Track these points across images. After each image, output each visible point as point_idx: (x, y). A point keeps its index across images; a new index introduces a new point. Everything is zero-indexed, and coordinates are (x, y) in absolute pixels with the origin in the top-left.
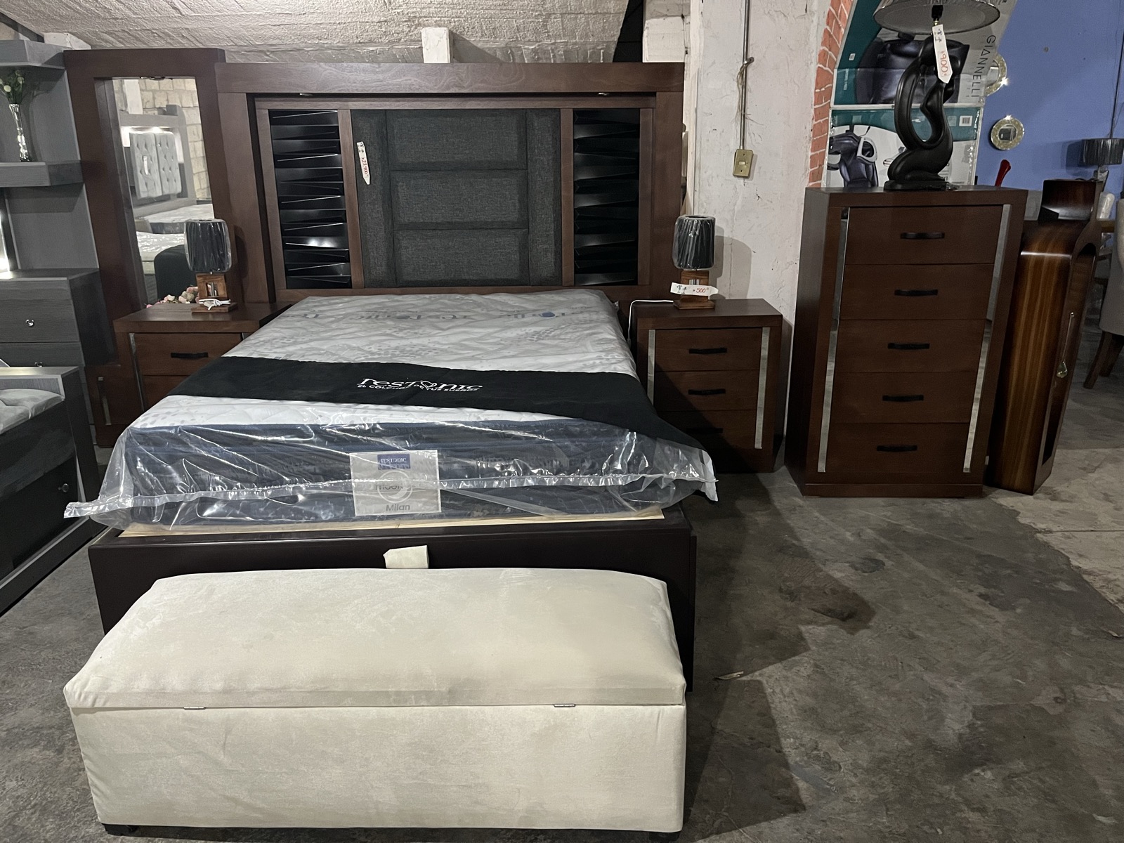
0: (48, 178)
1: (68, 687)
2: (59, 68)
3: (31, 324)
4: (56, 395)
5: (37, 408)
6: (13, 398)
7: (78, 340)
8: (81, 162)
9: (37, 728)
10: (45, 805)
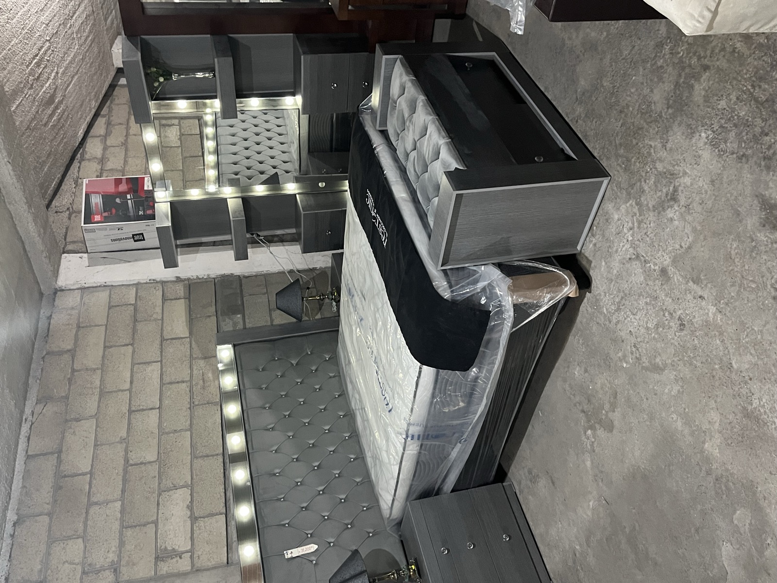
0: (226, 58)
1: (686, 32)
3: (335, 85)
4: (398, 61)
5: (408, 73)
6: (398, 89)
7: (348, 54)
8: (211, 34)
9: (675, 86)
10: (756, 78)
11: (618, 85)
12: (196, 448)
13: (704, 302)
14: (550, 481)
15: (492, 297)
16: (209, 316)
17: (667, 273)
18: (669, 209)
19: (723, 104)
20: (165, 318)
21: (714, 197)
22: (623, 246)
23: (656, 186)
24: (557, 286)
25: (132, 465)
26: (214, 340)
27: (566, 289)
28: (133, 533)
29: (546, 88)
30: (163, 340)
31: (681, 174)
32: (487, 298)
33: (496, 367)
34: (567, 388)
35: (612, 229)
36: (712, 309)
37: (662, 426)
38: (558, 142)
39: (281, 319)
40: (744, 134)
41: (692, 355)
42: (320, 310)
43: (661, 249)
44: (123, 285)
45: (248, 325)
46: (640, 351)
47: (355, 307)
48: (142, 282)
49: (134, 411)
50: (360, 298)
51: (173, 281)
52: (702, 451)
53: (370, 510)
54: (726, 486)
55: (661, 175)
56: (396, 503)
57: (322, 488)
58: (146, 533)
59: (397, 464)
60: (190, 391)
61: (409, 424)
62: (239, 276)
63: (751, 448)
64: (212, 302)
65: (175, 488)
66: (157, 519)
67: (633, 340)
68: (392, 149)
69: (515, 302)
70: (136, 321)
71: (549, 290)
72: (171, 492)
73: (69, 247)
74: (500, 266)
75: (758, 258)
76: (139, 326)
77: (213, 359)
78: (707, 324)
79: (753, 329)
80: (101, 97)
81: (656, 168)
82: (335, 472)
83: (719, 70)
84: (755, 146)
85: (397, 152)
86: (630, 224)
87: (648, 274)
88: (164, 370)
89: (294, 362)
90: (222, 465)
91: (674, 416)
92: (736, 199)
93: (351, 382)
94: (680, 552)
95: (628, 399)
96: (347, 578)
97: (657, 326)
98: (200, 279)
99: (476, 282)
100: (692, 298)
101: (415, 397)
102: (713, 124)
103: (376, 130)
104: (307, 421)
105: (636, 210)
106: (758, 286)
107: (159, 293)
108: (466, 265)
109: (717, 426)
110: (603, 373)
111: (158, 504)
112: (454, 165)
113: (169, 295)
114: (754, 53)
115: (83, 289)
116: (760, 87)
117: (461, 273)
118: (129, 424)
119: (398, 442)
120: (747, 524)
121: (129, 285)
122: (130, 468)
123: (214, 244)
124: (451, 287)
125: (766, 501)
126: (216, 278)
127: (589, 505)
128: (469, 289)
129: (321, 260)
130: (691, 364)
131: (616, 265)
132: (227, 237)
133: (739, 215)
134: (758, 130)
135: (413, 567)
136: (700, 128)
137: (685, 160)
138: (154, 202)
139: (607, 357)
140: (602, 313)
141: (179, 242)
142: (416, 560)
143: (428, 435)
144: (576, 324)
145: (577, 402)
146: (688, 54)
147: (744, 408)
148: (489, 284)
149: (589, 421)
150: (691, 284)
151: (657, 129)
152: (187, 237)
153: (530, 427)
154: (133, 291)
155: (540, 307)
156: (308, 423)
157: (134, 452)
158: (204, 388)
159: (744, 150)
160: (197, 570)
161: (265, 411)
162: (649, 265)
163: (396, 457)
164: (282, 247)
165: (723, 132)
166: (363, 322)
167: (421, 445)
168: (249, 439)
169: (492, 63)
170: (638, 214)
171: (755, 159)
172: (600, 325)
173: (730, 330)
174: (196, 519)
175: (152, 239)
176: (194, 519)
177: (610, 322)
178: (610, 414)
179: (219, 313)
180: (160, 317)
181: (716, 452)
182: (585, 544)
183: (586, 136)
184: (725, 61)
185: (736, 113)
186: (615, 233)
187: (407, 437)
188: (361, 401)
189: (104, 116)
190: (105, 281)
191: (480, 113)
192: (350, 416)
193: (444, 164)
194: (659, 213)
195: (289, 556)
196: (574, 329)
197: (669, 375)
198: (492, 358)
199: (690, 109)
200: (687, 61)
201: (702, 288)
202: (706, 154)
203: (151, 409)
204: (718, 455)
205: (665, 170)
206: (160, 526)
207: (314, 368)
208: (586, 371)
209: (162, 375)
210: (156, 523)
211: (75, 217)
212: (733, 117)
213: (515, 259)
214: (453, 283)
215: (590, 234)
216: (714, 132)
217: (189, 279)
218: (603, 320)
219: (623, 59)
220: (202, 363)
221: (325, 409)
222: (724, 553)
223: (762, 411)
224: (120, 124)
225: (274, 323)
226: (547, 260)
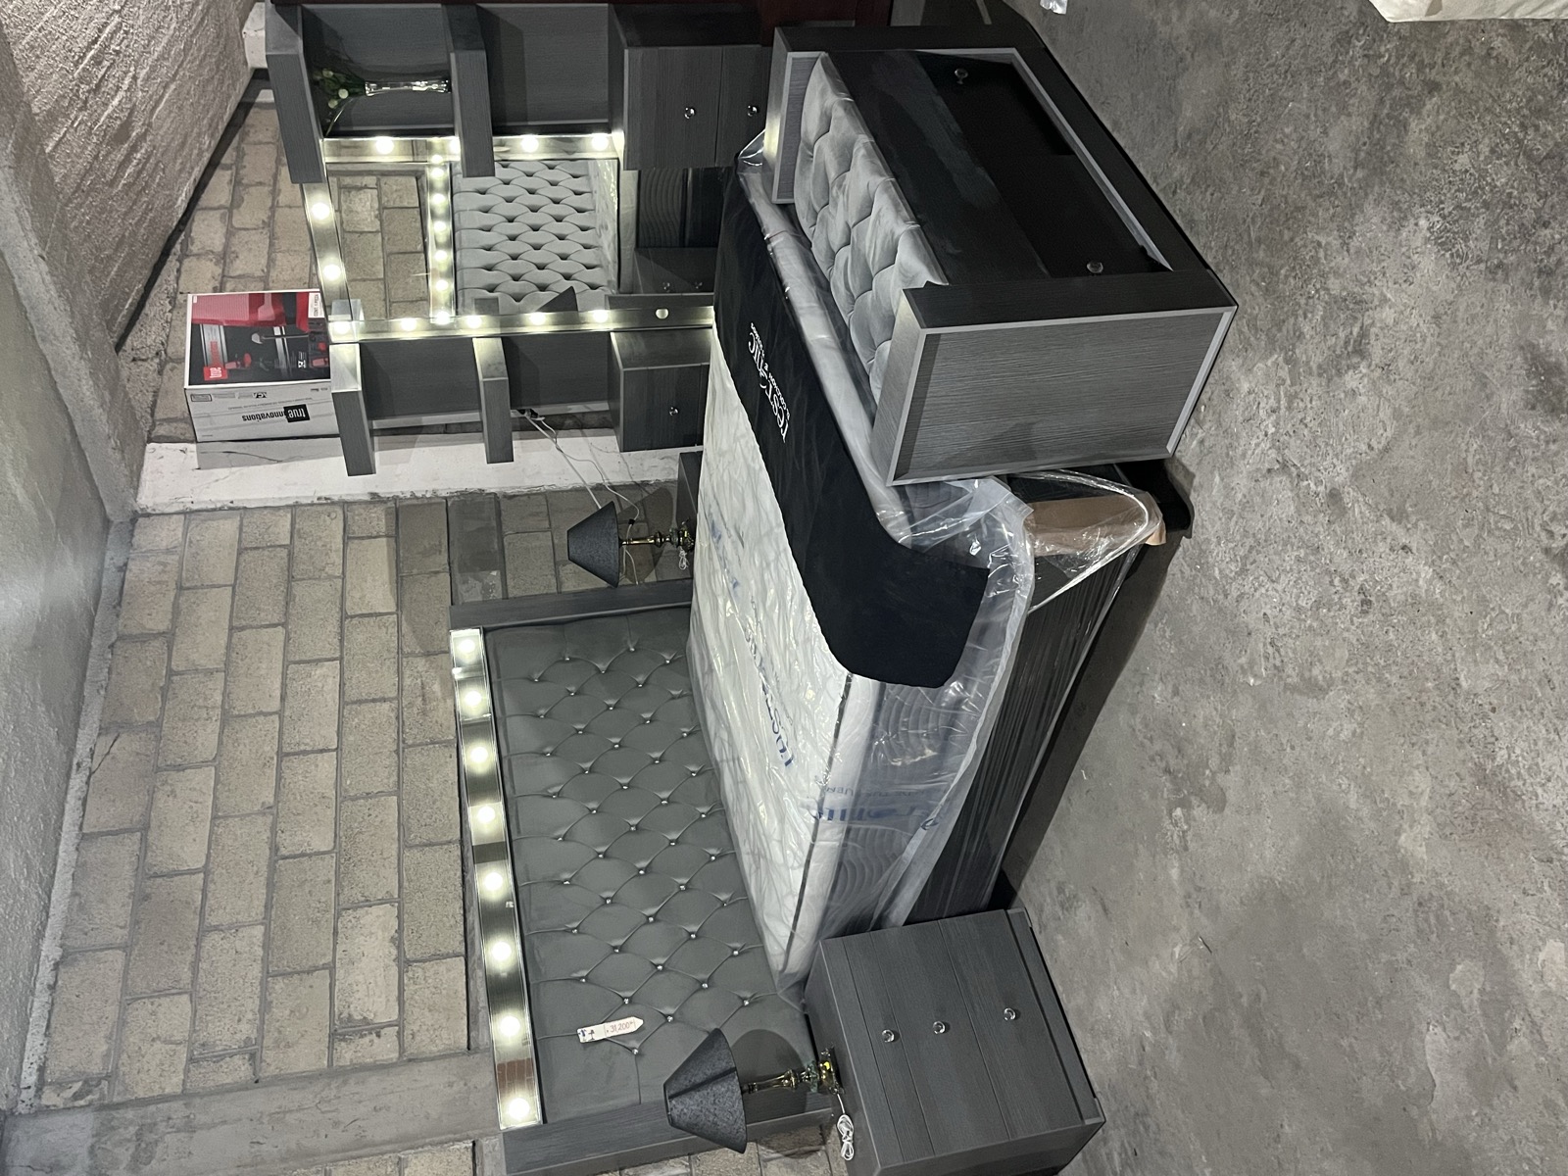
0: (473, 53)
2: (300, 16)
3: (692, 111)
4: (819, 65)
5: (837, 89)
6: (817, 121)
7: (720, 48)
8: (443, 2)
9: (1372, 123)
10: (1530, 109)
11: (1259, 120)
12: (409, 829)
13: (1411, 558)
14: (1099, 907)
15: (992, 540)
16: (437, 573)
17: (1341, 499)
18: (1351, 372)
19: (1463, 160)
20: (348, 574)
21: (1438, 349)
22: (1257, 445)
23: (1326, 325)
24: (1123, 523)
25: (285, 858)
26: (445, 618)
27: (1140, 530)
28: (287, 985)
29: (1115, 123)
30: (344, 616)
31: (1376, 302)
32: (982, 544)
33: (997, 679)
34: (1139, 727)
35: (1237, 411)
36: (1426, 572)
37: (1318, 799)
38: (1134, 234)
39: (577, 581)
40: (1502, 222)
41: (1382, 662)
42: (655, 564)
43: (1330, 452)
44: (266, 507)
45: (513, 593)
46: (1283, 653)
47: (723, 559)
48: (304, 501)
49: (288, 754)
50: (733, 542)
51: (366, 502)
52: (1395, 849)
53: (745, 956)
54: (1437, 917)
55: (1339, 302)
56: (796, 941)
57: (653, 911)
58: (311, 987)
59: (800, 866)
60: (397, 718)
61: (824, 790)
62: (495, 494)
63: (1489, 845)
64: (440, 545)
65: (368, 903)
66: (334, 961)
67: (1269, 632)
68: (803, 242)
69: (1039, 553)
70: (291, 578)
71: (1106, 529)
72: (360, 912)
73: (161, 430)
74: (1011, 481)
75: (1519, 471)
76: (299, 589)
77: (444, 657)
78: (1415, 601)
79: (1503, 612)
80: (221, 128)
81: (1327, 289)
82: (680, 881)
83: (1458, 91)
84: (1523, 247)
85: (813, 249)
86: (1272, 402)
87: (1303, 502)
88: (346, 676)
89: (602, 667)
90: (459, 862)
91: (1345, 783)
92: (1481, 354)
93: (714, 707)
94: (1345, 1043)
95: (1256, 747)
96: (698, 1081)
97: (1318, 605)
98: (417, 498)
99: (961, 511)
100: (1387, 550)
101: (836, 735)
102: (1442, 202)
103: (772, 204)
104: (625, 780)
105: (1284, 373)
106: (1515, 528)
107: (337, 527)
108: (944, 478)
109: (1424, 801)
110: (1208, 697)
111: (336, 933)
112: (924, 275)
113: (356, 530)
114: (1527, 59)
115: (187, 513)
116: (1537, 128)
117: (932, 494)
118: (279, 778)
119: (803, 823)
120: (1476, 991)
121: (279, 508)
122: (281, 862)
123: (447, 429)
124: (911, 520)
125: (1515, 947)
126: (450, 497)
127: (1173, 954)
128: (948, 524)
129: (658, 466)
130: (1379, 680)
131: (1241, 483)
132: (472, 416)
133: (1485, 385)
134: (1529, 215)
135: (827, 1064)
136: (1417, 210)
137: (1384, 274)
138: (328, 342)
139: (1217, 665)
140: (1211, 578)
141: (376, 424)
142: (832, 1051)
143: (862, 811)
144: (1159, 600)
145: (1157, 754)
146: (1398, 58)
147: (1481, 767)
148: (987, 516)
149: (1178, 790)
150: (1386, 521)
151: (1332, 211)
152: (393, 415)
153: (1063, 802)
154: (285, 522)
155: (1088, 563)
156: (628, 785)
157: (288, 833)
158: (424, 713)
159: (1501, 256)
160: (410, 1060)
161: (543, 759)
162: (1306, 483)
163: (799, 853)
164: (581, 439)
165: (1461, 217)
166: (738, 589)
167: (848, 831)
168: (512, 813)
169: (1007, 70)
170: (1288, 382)
171: (1522, 272)
172: (1208, 602)
173: (1458, 612)
174: (409, 963)
175: (326, 416)
176: (404, 963)
177: (1226, 596)
178: (1220, 778)
179: (455, 566)
180: (338, 572)
181: (1421, 852)
182: (1162, 1026)
183: (1192, 222)
184: (1470, 74)
185: (1489, 179)
186: (1241, 419)
187: (821, 814)
188: (732, 744)
189: (228, 167)
190: (231, 499)
191: (981, 171)
192: (711, 773)
193: (904, 274)
194: (1329, 380)
195: (588, 1038)
196: (1155, 611)
197: (1338, 699)
198: (991, 662)
199: (1398, 171)
200: (1397, 73)
201: (1408, 530)
202: (1428, 263)
203: (322, 751)
204: (1425, 857)
205: (1345, 293)
206: (340, 974)
207: (641, 679)
208: (1176, 693)
209: (342, 685)
210: (331, 968)
211: (172, 370)
212: (1483, 189)
213: (1042, 468)
214: (916, 512)
215: (1192, 421)
216: (1444, 217)
217: (395, 499)
218: (1212, 592)
219: (1270, 66)
220: (421, 664)
221: (661, 759)
222: (1428, 1047)
223: (1513, 771)
224: (260, 184)
225: (563, 590)
226: (1107, 472)
